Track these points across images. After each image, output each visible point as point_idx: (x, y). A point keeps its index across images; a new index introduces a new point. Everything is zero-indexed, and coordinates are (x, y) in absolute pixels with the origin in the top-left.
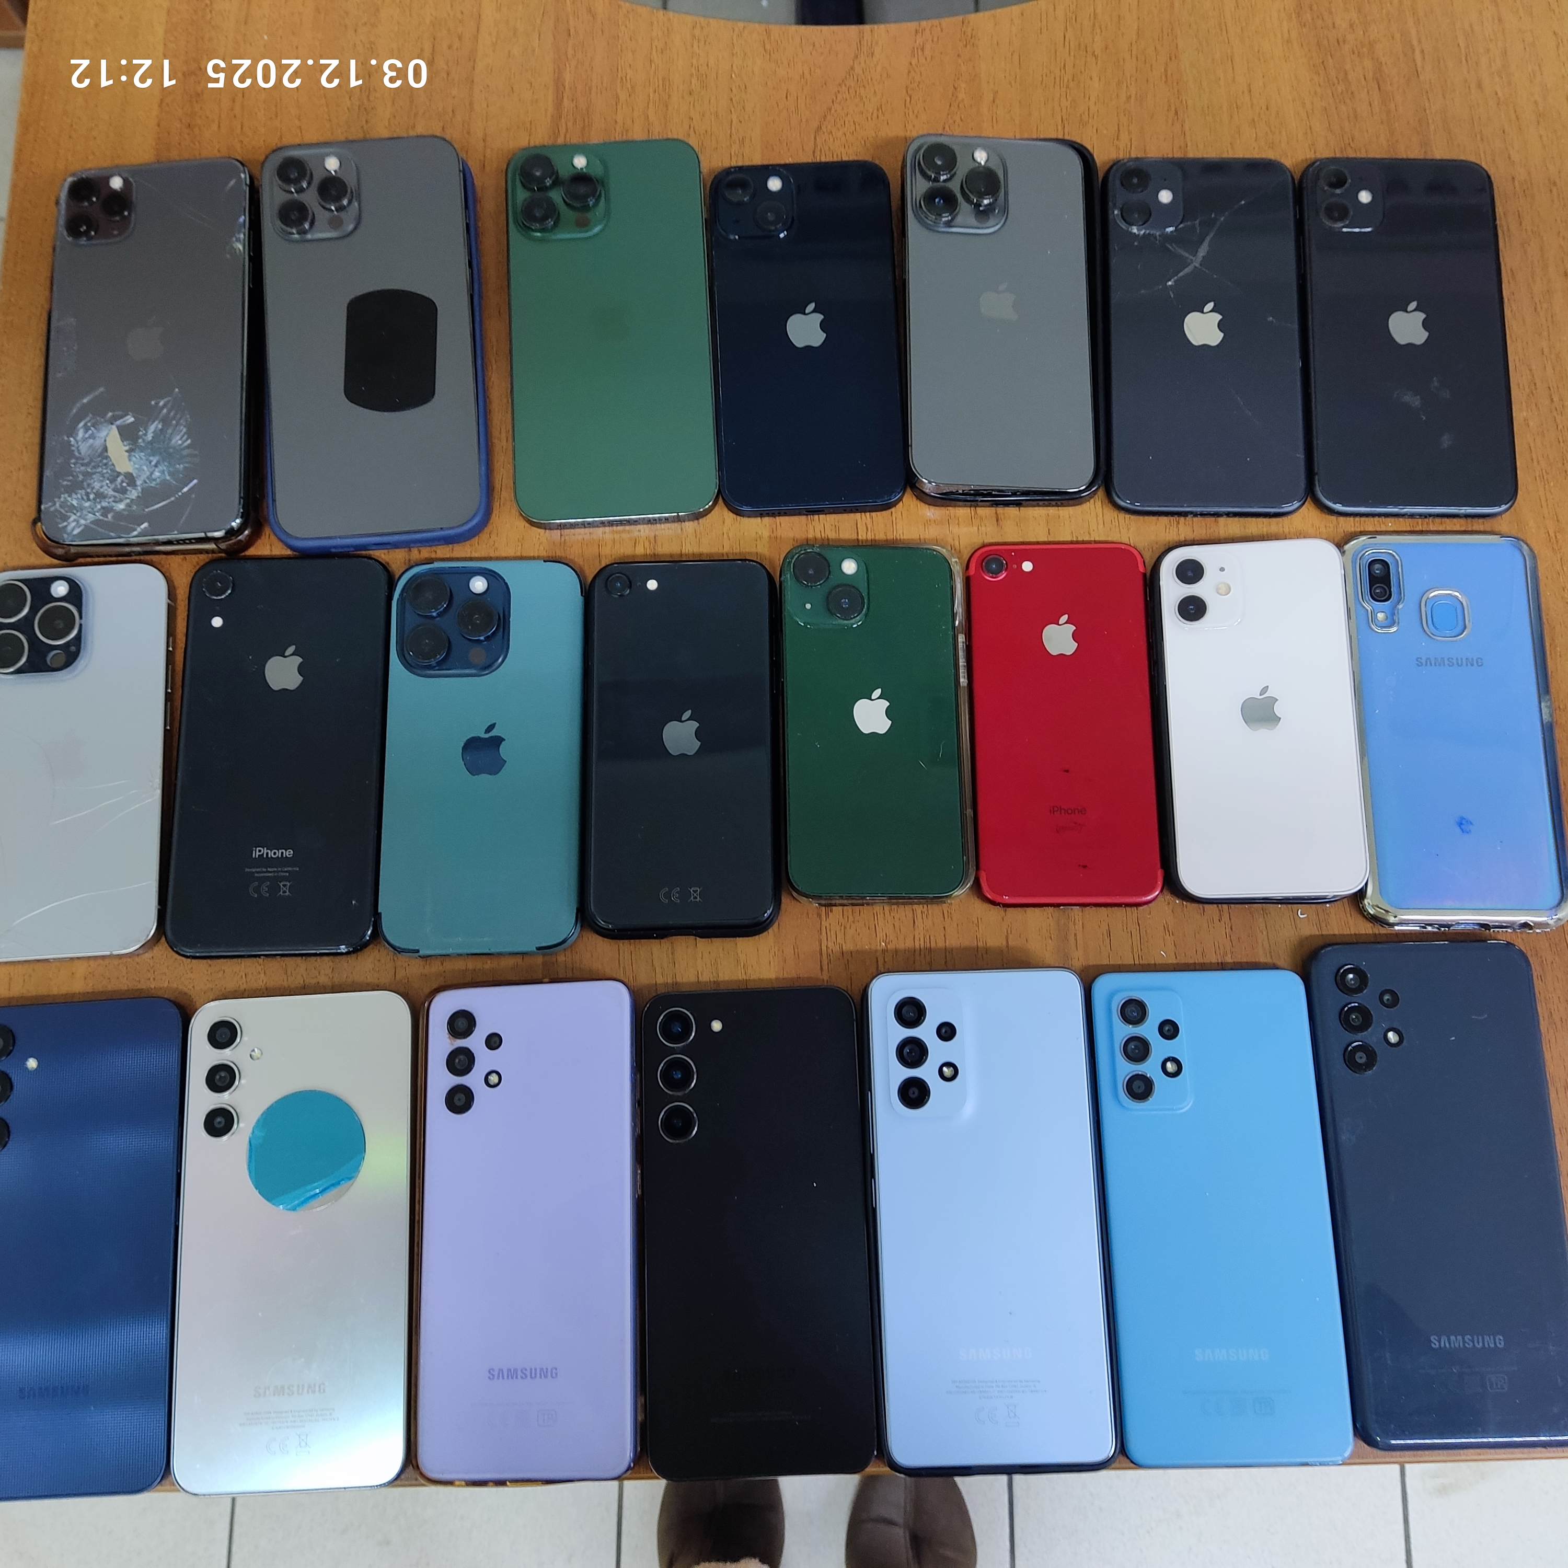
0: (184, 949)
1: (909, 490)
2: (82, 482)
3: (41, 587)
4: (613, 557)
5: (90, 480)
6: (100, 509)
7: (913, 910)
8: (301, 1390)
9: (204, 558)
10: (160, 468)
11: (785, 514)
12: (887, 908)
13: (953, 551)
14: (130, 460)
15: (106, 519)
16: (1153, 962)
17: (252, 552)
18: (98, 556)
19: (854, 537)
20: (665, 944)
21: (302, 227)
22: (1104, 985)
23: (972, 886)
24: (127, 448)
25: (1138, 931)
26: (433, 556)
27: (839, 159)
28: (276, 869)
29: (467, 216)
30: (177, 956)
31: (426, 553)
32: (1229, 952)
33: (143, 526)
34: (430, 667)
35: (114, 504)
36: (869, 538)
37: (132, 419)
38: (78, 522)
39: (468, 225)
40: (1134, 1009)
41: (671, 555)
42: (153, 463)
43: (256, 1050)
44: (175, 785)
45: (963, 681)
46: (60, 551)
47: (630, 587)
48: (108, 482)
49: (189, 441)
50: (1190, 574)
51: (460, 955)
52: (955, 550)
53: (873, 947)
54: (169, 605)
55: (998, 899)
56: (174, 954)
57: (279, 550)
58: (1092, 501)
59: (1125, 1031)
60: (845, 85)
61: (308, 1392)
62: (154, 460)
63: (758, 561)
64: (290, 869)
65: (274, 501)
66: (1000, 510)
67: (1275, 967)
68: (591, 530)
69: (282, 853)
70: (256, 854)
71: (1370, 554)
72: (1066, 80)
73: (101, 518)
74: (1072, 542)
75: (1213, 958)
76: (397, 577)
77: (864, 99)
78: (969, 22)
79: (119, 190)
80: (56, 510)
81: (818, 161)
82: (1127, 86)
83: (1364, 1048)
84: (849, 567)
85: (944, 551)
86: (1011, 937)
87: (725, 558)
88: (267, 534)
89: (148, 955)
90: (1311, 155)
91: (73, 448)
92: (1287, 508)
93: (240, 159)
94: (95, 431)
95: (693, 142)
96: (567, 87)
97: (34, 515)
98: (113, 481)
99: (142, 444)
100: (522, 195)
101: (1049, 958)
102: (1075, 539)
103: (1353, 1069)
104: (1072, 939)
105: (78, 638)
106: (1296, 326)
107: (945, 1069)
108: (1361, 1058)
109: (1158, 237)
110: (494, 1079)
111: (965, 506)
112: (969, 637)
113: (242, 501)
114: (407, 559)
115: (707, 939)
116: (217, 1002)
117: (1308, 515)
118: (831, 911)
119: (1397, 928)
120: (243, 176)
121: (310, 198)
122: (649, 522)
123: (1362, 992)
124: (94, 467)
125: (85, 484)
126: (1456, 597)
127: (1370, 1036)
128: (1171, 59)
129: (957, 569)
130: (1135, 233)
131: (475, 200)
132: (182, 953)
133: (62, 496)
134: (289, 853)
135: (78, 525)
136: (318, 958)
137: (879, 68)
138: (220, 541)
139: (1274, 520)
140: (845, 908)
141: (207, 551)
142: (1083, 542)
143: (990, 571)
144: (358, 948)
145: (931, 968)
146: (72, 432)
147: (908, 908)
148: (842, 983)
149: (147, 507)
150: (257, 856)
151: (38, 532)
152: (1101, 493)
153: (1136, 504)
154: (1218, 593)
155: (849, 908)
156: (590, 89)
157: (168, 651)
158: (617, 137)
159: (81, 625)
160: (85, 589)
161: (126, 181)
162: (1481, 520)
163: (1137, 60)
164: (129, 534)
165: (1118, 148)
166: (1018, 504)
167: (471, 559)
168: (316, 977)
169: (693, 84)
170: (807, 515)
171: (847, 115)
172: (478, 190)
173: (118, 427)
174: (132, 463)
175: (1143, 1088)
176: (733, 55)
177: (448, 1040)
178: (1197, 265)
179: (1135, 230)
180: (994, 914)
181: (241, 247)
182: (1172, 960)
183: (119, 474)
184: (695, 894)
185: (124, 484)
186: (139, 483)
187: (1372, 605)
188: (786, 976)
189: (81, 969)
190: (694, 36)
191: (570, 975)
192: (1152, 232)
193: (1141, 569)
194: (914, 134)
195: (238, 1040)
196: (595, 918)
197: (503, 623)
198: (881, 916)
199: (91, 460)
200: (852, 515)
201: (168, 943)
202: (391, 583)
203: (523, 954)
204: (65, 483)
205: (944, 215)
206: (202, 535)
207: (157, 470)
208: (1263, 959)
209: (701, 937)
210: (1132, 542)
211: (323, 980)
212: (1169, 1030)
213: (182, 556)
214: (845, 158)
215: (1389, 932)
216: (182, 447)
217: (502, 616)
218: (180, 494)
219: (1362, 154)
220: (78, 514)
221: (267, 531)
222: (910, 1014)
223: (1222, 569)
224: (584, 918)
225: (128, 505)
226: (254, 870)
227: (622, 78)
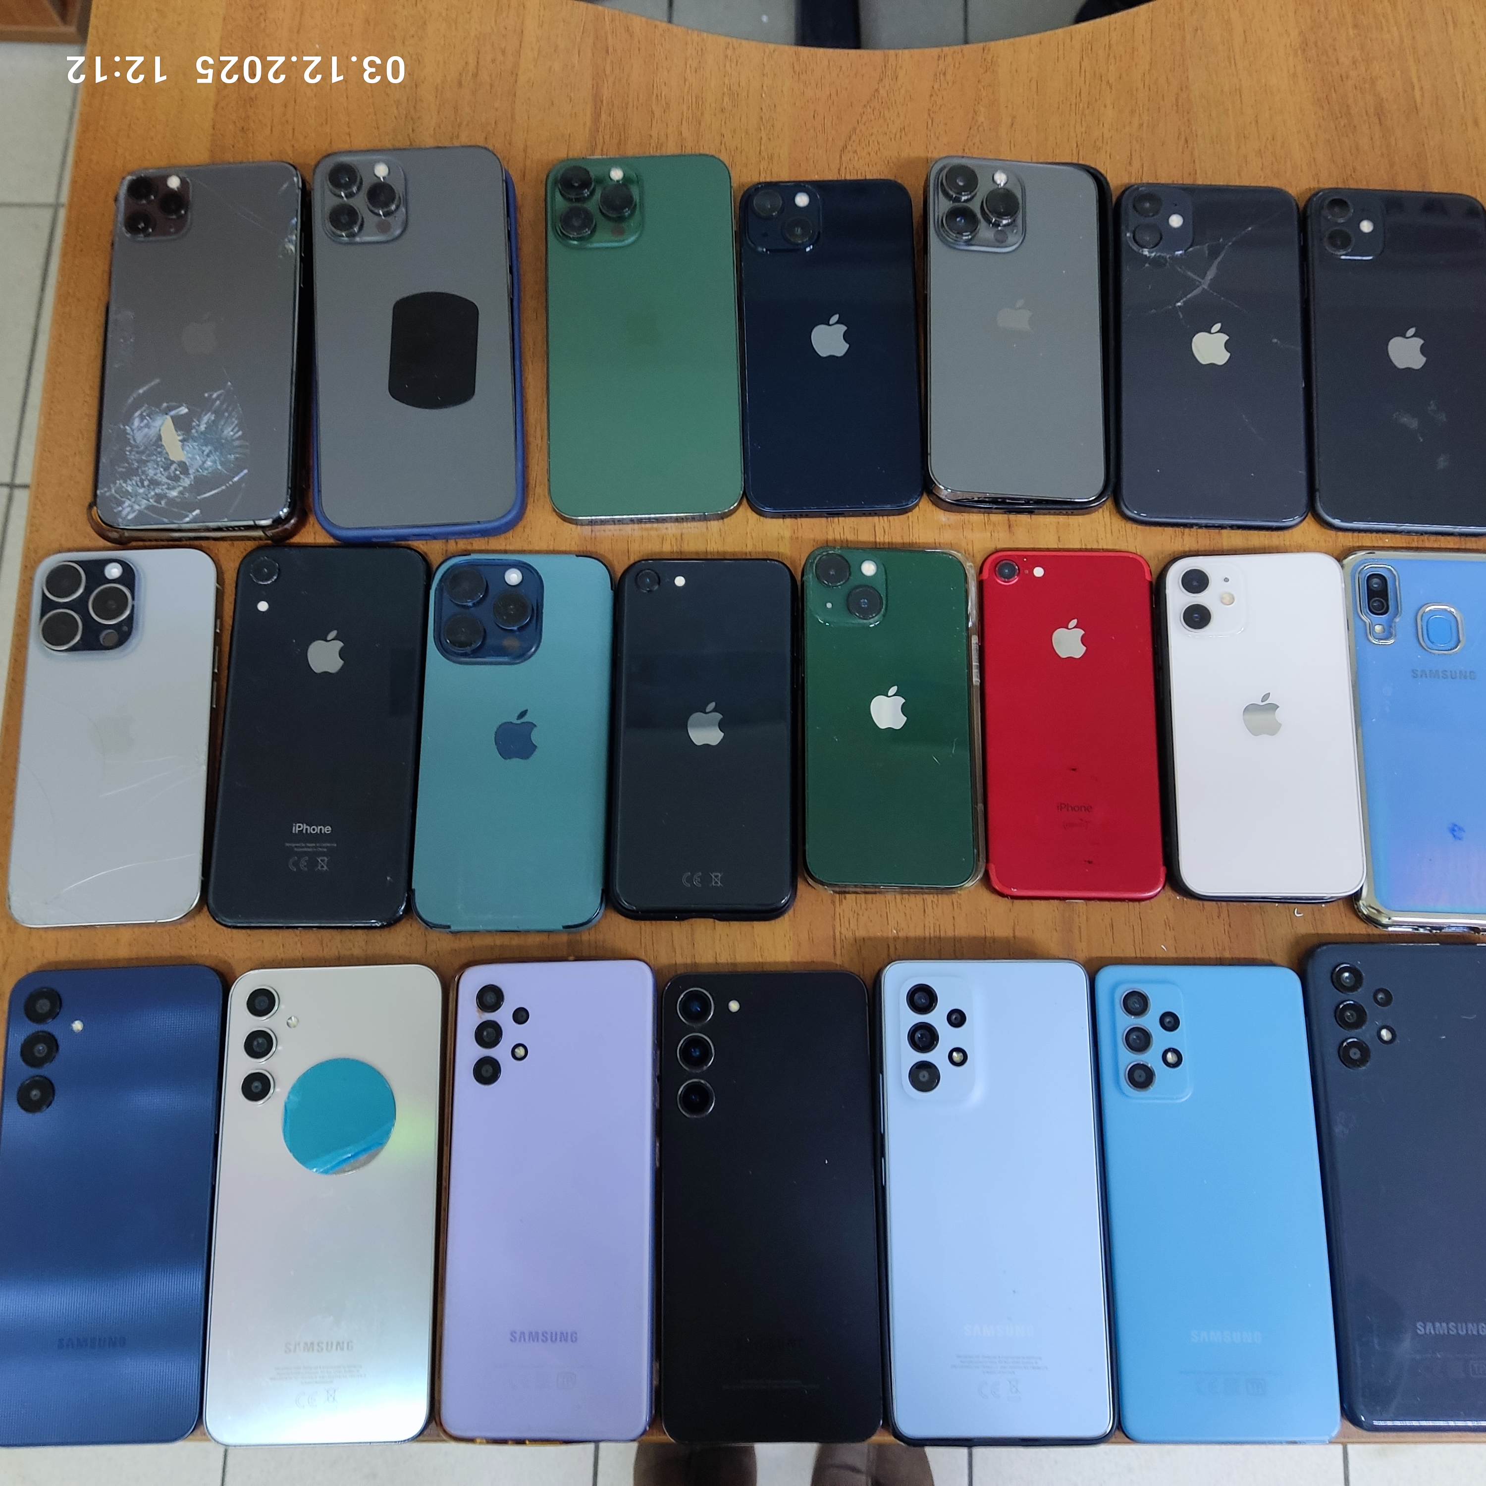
0: (224, 918)
1: (925, 495)
2: (137, 469)
3: (95, 569)
4: (642, 553)
5: (145, 467)
6: (154, 496)
7: (923, 899)
8: (329, 1347)
9: (251, 545)
10: (212, 457)
11: (807, 516)
12: (898, 897)
13: (967, 555)
14: (183, 450)
15: (159, 506)
16: (1154, 956)
17: (296, 539)
18: (150, 540)
19: (872, 539)
20: (686, 924)
21: (351, 230)
22: (1107, 977)
23: (981, 879)
24: (180, 438)
25: (1140, 925)
26: (469, 547)
27: (863, 178)
28: (314, 845)
29: (509, 224)
30: (218, 925)
31: (463, 544)
32: (1227, 948)
33: (194, 513)
34: (465, 655)
35: (167, 491)
36: (887, 541)
37: (186, 410)
38: (132, 507)
39: (509, 232)
40: (1136, 1000)
41: (697, 553)
42: (205, 453)
43: (293, 1018)
44: (220, 761)
45: (976, 680)
46: (114, 535)
47: (659, 583)
48: (162, 470)
49: (240, 433)
50: (1195, 583)
51: (489, 932)
52: (969, 554)
53: (885, 935)
54: (217, 589)
55: (1006, 891)
56: (215, 922)
57: (323, 539)
58: (1101, 510)
59: (1127, 1022)
60: (870, 107)
61: (337, 1349)
62: (207, 450)
63: (780, 560)
64: (328, 845)
65: (319, 491)
66: (1013, 517)
67: (1271, 964)
68: (621, 526)
69: (321, 829)
70: (296, 829)
71: (1369, 569)
72: (1081, 105)
73: (155, 504)
74: (1080, 550)
75: (1212, 954)
76: (434, 569)
77: (889, 121)
78: (989, 50)
79: (176, 189)
80: (112, 495)
81: (843, 178)
82: (1140, 115)
83: (1359, 1045)
84: (869, 569)
85: (959, 555)
86: (1017, 928)
87: (749, 557)
88: (312, 522)
89: (190, 924)
90: (1314, 185)
91: (128, 436)
92: (1288, 522)
93: (291, 162)
94: (150, 421)
95: (724, 157)
96: (604, 102)
97: (89, 498)
98: (167, 468)
99: (196, 435)
100: (560, 203)
101: (1054, 948)
102: (1084, 547)
103: (1347, 1064)
104: (1076, 931)
105: (131, 618)
106: (1299, 349)
107: (955, 1054)
108: (1355, 1054)
109: (1168, 260)
110: (520, 1052)
111: (980, 512)
112: (982, 639)
113: (289, 491)
114: (445, 549)
115: (725, 923)
116: (256, 971)
117: (1308, 529)
118: (845, 898)
119: (1390, 929)
120: (295, 179)
121: (360, 203)
122: (677, 520)
123: (1357, 990)
124: (149, 455)
125: (140, 471)
126: (1451, 612)
127: (1364, 1033)
128: (1182, 90)
129: (972, 574)
130: (1146, 256)
131: (516, 208)
132: (224, 923)
133: (118, 482)
134: (327, 830)
135: (133, 510)
136: (353, 931)
137: (903, 91)
138: (267, 529)
139: (1275, 533)
140: (858, 895)
141: (254, 539)
142: (1092, 550)
143: (1002, 575)
144: (392, 922)
145: (940, 956)
146: (128, 420)
147: (919, 898)
148: (854, 969)
149: (199, 495)
150: (297, 832)
151: (94, 517)
152: (1109, 504)
153: (1142, 514)
154: (1222, 602)
155: (863, 896)
156: (627, 104)
157: (215, 633)
158: (651, 152)
159: (133, 606)
160: (137, 571)
161: (183, 182)
162: (1473, 539)
163: (1150, 90)
164: (182, 520)
165: (1130, 174)
166: (1031, 512)
167: (505, 552)
168: (351, 949)
169: (725, 101)
170: (827, 517)
171: (872, 135)
172: (519, 198)
173: (172, 417)
174: (185, 452)
175: (1144, 1075)
176: (764, 75)
177: (477, 1014)
178: (1206, 287)
179: (1146, 252)
180: (1003, 904)
181: (293, 248)
182: (1172, 954)
183: (173, 462)
184: (717, 879)
185: (178, 472)
186: (191, 471)
187: (1370, 617)
188: (800, 960)
189: (126, 936)
190: (726, 56)
191: (593, 953)
192: (1163, 255)
193: (1148, 578)
194: (936, 155)
195: (276, 1008)
196: (621, 901)
197: (537, 613)
198: (892, 904)
199: (146, 448)
200: (870, 518)
201: (210, 912)
202: (430, 574)
203: (549, 932)
204: (121, 469)
205: (964, 234)
206: (251, 523)
207: (209, 459)
208: (1259, 955)
209: (720, 920)
210: (1138, 551)
211: (357, 952)
212: (1170, 1022)
213: (230, 542)
214: (869, 177)
215: (1382, 933)
216: (234, 438)
217: (535, 608)
218: (230, 483)
219: (1363, 186)
220: (133, 500)
221: (312, 519)
222: (922, 1000)
223: (1226, 580)
224: (609, 898)
225: (181, 493)
226: (294, 845)
227: (657, 96)
